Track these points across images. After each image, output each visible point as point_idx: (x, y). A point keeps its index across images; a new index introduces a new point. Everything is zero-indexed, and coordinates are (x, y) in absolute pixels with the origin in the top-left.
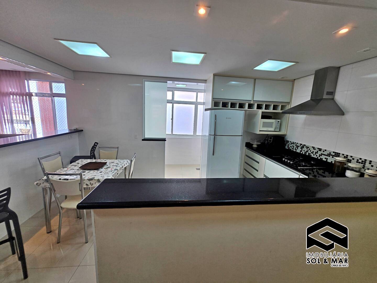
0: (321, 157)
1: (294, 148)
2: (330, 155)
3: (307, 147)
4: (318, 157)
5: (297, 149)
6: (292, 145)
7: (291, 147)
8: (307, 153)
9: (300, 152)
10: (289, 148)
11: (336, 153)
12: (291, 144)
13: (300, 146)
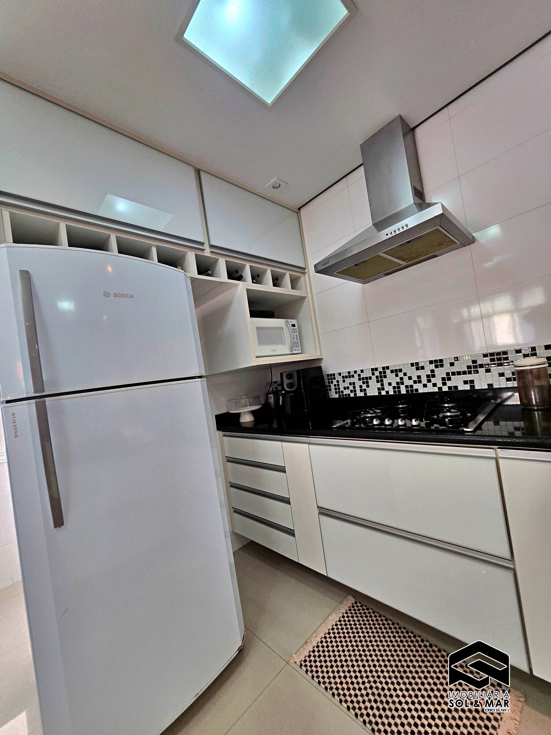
0: (449, 383)
1: (358, 389)
3: (396, 371)
4: (440, 389)
5: (368, 386)
6: (348, 381)
7: (345, 388)
8: (401, 386)
9: (380, 393)
10: (342, 392)
11: (492, 354)
12: (344, 381)
13: (373, 374)
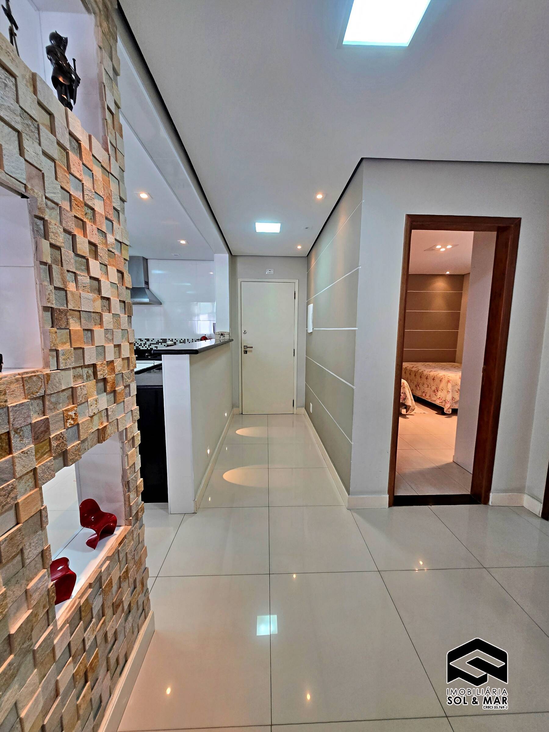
0: (150, 347)
2: (158, 342)
4: (147, 348)
11: (163, 339)
